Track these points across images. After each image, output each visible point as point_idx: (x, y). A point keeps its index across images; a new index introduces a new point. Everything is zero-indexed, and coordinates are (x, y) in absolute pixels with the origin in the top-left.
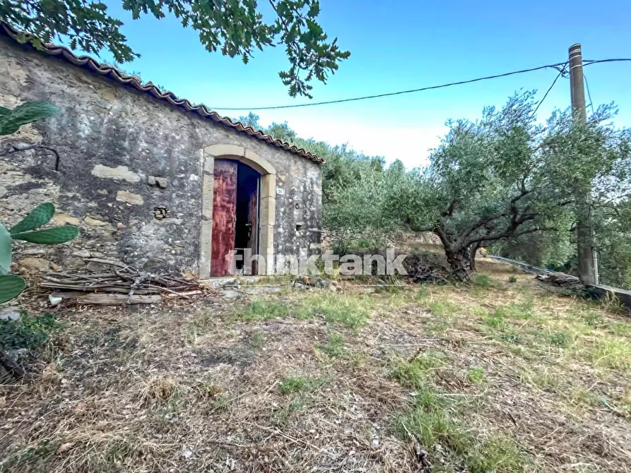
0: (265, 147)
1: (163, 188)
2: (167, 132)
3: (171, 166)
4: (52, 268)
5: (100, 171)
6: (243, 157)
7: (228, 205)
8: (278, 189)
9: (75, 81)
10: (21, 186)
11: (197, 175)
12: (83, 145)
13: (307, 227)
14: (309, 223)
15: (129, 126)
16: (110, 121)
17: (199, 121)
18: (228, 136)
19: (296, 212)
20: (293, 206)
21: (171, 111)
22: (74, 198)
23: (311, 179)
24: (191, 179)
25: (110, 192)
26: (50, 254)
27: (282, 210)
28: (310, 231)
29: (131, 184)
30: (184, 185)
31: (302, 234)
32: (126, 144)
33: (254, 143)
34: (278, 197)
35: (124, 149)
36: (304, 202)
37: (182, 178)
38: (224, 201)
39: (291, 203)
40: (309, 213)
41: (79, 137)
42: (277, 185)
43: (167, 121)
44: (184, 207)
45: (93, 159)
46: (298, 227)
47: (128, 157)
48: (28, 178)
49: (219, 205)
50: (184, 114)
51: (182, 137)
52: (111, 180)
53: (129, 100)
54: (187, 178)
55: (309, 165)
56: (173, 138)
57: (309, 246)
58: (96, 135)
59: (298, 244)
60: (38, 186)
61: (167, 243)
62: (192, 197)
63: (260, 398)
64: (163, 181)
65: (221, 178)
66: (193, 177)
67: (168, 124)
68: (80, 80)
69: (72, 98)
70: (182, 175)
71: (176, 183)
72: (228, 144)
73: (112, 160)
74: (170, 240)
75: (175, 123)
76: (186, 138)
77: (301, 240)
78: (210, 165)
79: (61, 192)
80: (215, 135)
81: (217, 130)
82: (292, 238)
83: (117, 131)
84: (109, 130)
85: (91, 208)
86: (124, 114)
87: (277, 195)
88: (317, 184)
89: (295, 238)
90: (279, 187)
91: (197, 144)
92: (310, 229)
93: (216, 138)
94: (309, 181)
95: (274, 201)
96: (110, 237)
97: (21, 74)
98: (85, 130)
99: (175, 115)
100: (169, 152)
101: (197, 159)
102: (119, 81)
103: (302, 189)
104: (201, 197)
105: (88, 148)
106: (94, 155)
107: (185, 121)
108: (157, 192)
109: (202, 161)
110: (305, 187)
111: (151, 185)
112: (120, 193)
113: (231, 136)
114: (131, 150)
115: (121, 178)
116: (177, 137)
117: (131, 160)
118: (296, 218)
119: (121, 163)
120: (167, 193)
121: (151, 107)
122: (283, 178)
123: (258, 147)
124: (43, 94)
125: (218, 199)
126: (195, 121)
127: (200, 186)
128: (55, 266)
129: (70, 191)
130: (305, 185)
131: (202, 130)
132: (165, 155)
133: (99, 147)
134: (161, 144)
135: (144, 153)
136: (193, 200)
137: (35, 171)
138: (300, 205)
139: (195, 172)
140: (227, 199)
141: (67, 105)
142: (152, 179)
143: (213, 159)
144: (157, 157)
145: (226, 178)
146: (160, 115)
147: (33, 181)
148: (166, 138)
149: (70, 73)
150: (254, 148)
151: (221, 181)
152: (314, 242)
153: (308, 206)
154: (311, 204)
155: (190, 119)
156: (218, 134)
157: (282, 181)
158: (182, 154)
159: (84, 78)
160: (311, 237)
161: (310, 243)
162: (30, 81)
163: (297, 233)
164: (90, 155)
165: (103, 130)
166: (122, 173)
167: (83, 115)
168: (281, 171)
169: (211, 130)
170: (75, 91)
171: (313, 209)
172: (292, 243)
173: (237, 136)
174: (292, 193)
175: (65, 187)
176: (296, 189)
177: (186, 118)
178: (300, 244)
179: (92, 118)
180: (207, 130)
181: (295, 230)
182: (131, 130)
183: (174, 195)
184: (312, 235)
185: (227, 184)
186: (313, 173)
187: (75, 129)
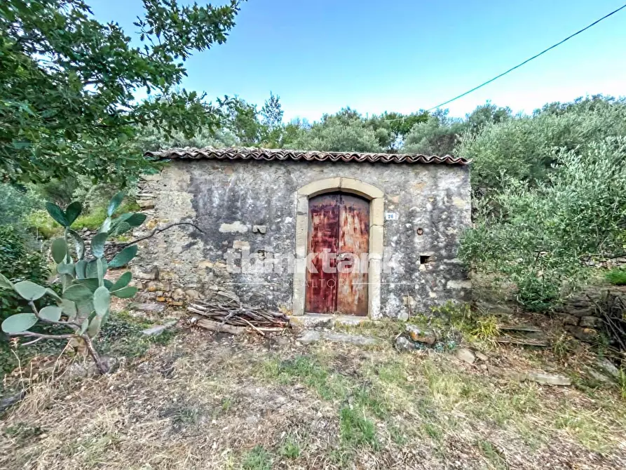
0: (368, 170)
1: (263, 234)
2: (267, 185)
3: (269, 214)
4: (199, 297)
5: (224, 228)
6: (339, 188)
7: (330, 240)
8: (387, 214)
9: (212, 170)
10: (187, 245)
11: (291, 217)
12: (215, 213)
13: (440, 258)
14: (443, 252)
15: (242, 190)
16: (230, 190)
17: (293, 167)
18: (322, 171)
19: (418, 240)
20: (410, 232)
21: (271, 166)
22: (210, 249)
23: (448, 190)
24: (286, 222)
25: (229, 242)
26: (199, 288)
27: (395, 238)
28: (445, 263)
29: (241, 234)
30: (280, 229)
31: (431, 268)
32: (239, 204)
33: (354, 169)
34: (386, 224)
35: (237, 208)
36: (434, 224)
37: (278, 222)
38: (325, 235)
39: (411, 229)
40: (442, 238)
41: (213, 207)
42: (385, 209)
43: (268, 175)
44: (280, 248)
45: (221, 221)
46: (424, 260)
47: (240, 214)
48: (191, 240)
50: (281, 165)
51: (279, 186)
52: (230, 233)
53: (241, 170)
54: (282, 221)
55: (441, 172)
56: (273, 188)
57: (445, 285)
58: (222, 203)
59: (423, 281)
60: (194, 244)
61: (266, 280)
62: (287, 238)
64: (262, 228)
65: (323, 213)
66: (288, 220)
67: (268, 178)
68: (214, 168)
69: (211, 182)
70: (279, 220)
71: (274, 227)
72: (322, 179)
73: (231, 219)
74: (269, 277)
75: (273, 176)
76: (282, 186)
77: (429, 277)
78: (302, 205)
79: (204, 246)
80: (309, 174)
81: (311, 169)
82: (411, 274)
83: (234, 196)
84: (229, 197)
85: (219, 255)
86: (238, 182)
87: (385, 221)
88: (460, 195)
89: (417, 274)
90: (390, 211)
91: (291, 187)
92: (445, 260)
93: (310, 177)
94: (443, 194)
95: (381, 230)
96: (229, 276)
97: (187, 177)
98: (216, 201)
99: (273, 169)
100: (269, 202)
101: (292, 202)
103: (429, 207)
104: (294, 237)
105: (217, 213)
106: (220, 218)
107: (282, 170)
108: (260, 238)
109: (295, 203)
110: (434, 204)
111: (255, 233)
112: (235, 242)
113: (325, 170)
114: (242, 208)
115: (235, 231)
116: (275, 188)
117: (242, 215)
118: (418, 247)
119: (235, 219)
120: (267, 237)
121: (255, 169)
122: (396, 199)
123: (359, 172)
124: (197, 185)
125: (320, 234)
126: (291, 167)
127: (294, 227)
128: (201, 295)
129: (208, 245)
130: (435, 200)
131: (298, 174)
132: (266, 206)
133: (223, 211)
134: (263, 197)
135: (250, 208)
136: (288, 241)
137: (193, 235)
138: (426, 230)
139: (290, 215)
141: (208, 188)
142: (256, 227)
143: (306, 198)
144: (259, 208)
145: (328, 212)
146: (262, 173)
147: (192, 241)
148: (267, 190)
149: (208, 166)
150: (354, 174)
151: (322, 217)
152: (454, 278)
153: (442, 229)
154: (446, 227)
155: (285, 167)
156: (312, 172)
157: (393, 203)
158: (279, 201)
159: (216, 166)
160: (449, 271)
161: (447, 280)
162: (192, 179)
163: (422, 267)
164: (218, 218)
165: (226, 198)
166: (237, 226)
167: (215, 192)
168: (392, 192)
169: (305, 171)
170: (211, 177)
171: (451, 231)
172: (413, 280)
173: (333, 168)
174: (411, 215)
175: (206, 243)
176: (418, 210)
177: (282, 168)
178: (427, 281)
179: (220, 192)
180: (301, 172)
181: (419, 262)
182: (243, 192)
183: (272, 238)
184: (450, 270)
185: (328, 219)
186: (450, 181)
187: (211, 202)
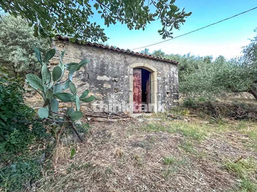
0: (152, 61)
1: (117, 82)
2: (117, 62)
3: (119, 73)
4: (88, 109)
5: (99, 78)
6: (143, 67)
7: (139, 86)
8: (158, 77)
9: (92, 51)
10: (80, 85)
11: (127, 76)
12: (94, 70)
13: (172, 93)
14: (173, 91)
15: (106, 62)
16: (101, 61)
17: (127, 56)
18: (138, 59)
19: (166, 87)
20: (164, 84)
21: (118, 54)
22: (93, 87)
23: (173, 71)
24: (125, 77)
25: (101, 84)
26: (88, 105)
27: (160, 86)
29: (107, 81)
30: (123, 80)
31: (170, 96)
32: (105, 68)
33: (148, 60)
34: (158, 81)
35: (105, 70)
36: (170, 82)
37: (123, 77)
38: (137, 84)
39: (164, 83)
40: (172, 87)
41: (93, 68)
42: (157, 76)
43: (117, 58)
44: (124, 88)
45: (97, 75)
46: (167, 93)
47: (106, 72)
48: (82, 82)
49: (135, 86)
50: (123, 54)
51: (122, 63)
52: (102, 80)
53: (106, 53)
54: (124, 77)
55: (171, 65)
56: (119, 63)
57: (173, 101)
58: (97, 66)
59: (168, 100)
60: (84, 84)
61: (118, 101)
62: (126, 84)
63: (155, 164)
64: (116, 79)
66: (126, 77)
67: (118, 59)
68: (93, 50)
69: (92, 56)
70: (123, 76)
71: (121, 79)
72: (138, 62)
73: (102, 74)
74: (119, 100)
75: (120, 58)
76: (123, 63)
77: (169, 99)
78: (131, 71)
79: (89, 86)
80: (133, 60)
81: (134, 58)
82: (165, 98)
83: (103, 64)
84: (101, 64)
85: (97, 90)
86: (104, 58)
87: (158, 80)
88: (176, 73)
89: (166, 98)
90: (159, 76)
91: (127, 64)
92: (173, 93)
93: (133, 61)
94: (172, 72)
95: (157, 82)
96: (102, 99)
97: (79, 52)
98: (95, 65)
99: (119, 55)
100: (118, 69)
101: (127, 70)
102: (103, 48)
103: (169, 76)
104: (129, 83)
105: (96, 71)
106: (97, 73)
107: (123, 57)
108: (115, 83)
109: (129, 70)
110: (170, 75)
111: (113, 81)
112: (104, 84)
113: (139, 59)
114: (107, 70)
115: (104, 80)
116: (120, 63)
117: (107, 73)
118: (166, 89)
119: (104, 74)
120: (118, 83)
121: (112, 54)
122: (160, 73)
123: (149, 62)
124: (85, 57)
125: (135, 84)
126: (126, 56)
127: (129, 80)
128: (89, 108)
129: (91, 85)
130: (170, 74)
131: (129, 59)
132: (117, 70)
133: (99, 70)
134: (115, 66)
135: (111, 70)
136: (126, 85)
137: (83, 80)
138: (168, 84)
139: (127, 75)
140: (138, 83)
141: (90, 59)
142: (113, 79)
143: (133, 69)
144: (114, 71)
146: (115, 56)
147: (83, 83)
148: (117, 64)
149: (90, 48)
150: (148, 62)
151: (136, 77)
152: (175, 99)
153: (172, 83)
154: (173, 83)
155: (124, 55)
156: (134, 59)
157: (160, 74)
158: (122, 69)
159: (94, 49)
160: (174, 97)
161: (174, 99)
162: (82, 53)
163: (167, 96)
164: (96, 73)
165: (99, 65)
166: (105, 78)
167: (94, 61)
168: (159, 70)
169: (131, 58)
170: (92, 54)
171: (174, 84)
172: (165, 100)
173: (141, 59)
174: (164, 78)
175: (90, 84)
176: (166, 77)
177: (123, 56)
178: (169, 100)
179: (96, 61)
180: (130, 58)
181: (166, 94)
182: (107, 63)
183: (120, 84)
184: (174, 96)
185: (138, 78)
186: (174, 69)
187: (92, 66)
